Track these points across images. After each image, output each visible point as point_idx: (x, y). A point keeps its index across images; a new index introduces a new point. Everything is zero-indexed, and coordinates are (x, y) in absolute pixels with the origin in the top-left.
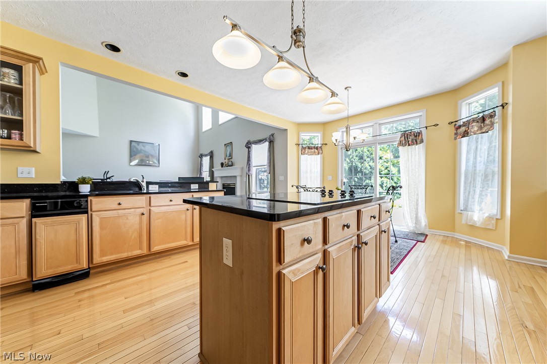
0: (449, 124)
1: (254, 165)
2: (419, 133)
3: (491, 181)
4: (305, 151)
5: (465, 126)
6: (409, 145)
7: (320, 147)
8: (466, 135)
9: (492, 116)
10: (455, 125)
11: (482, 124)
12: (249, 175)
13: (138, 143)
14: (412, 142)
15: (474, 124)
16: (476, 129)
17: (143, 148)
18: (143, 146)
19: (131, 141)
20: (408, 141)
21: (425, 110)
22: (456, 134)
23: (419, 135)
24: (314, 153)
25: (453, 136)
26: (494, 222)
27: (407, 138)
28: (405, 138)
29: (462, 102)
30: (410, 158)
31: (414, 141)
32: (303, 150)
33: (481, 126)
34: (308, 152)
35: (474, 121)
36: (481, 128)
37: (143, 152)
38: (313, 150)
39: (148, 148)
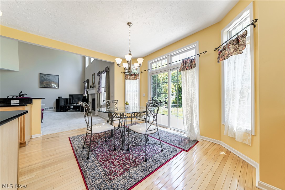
0: (214, 50)
1: (102, 87)
2: (193, 60)
3: (247, 97)
4: (128, 77)
5: (225, 50)
6: (186, 70)
7: (138, 74)
8: (226, 58)
9: (244, 36)
10: (218, 50)
11: (237, 45)
12: (99, 93)
13: (45, 75)
14: (188, 67)
15: (230, 46)
16: (232, 50)
17: (48, 78)
18: (48, 76)
19: (40, 74)
20: (186, 67)
21: (198, 41)
22: (219, 58)
23: (193, 62)
24: (134, 79)
25: (217, 60)
26: (250, 138)
27: (185, 64)
28: (184, 64)
29: (224, 31)
30: (187, 79)
31: (190, 66)
32: (127, 76)
33: (236, 47)
34: (129, 78)
35: (230, 43)
36: (236, 49)
37: (48, 80)
38: (133, 76)
39: (51, 78)
